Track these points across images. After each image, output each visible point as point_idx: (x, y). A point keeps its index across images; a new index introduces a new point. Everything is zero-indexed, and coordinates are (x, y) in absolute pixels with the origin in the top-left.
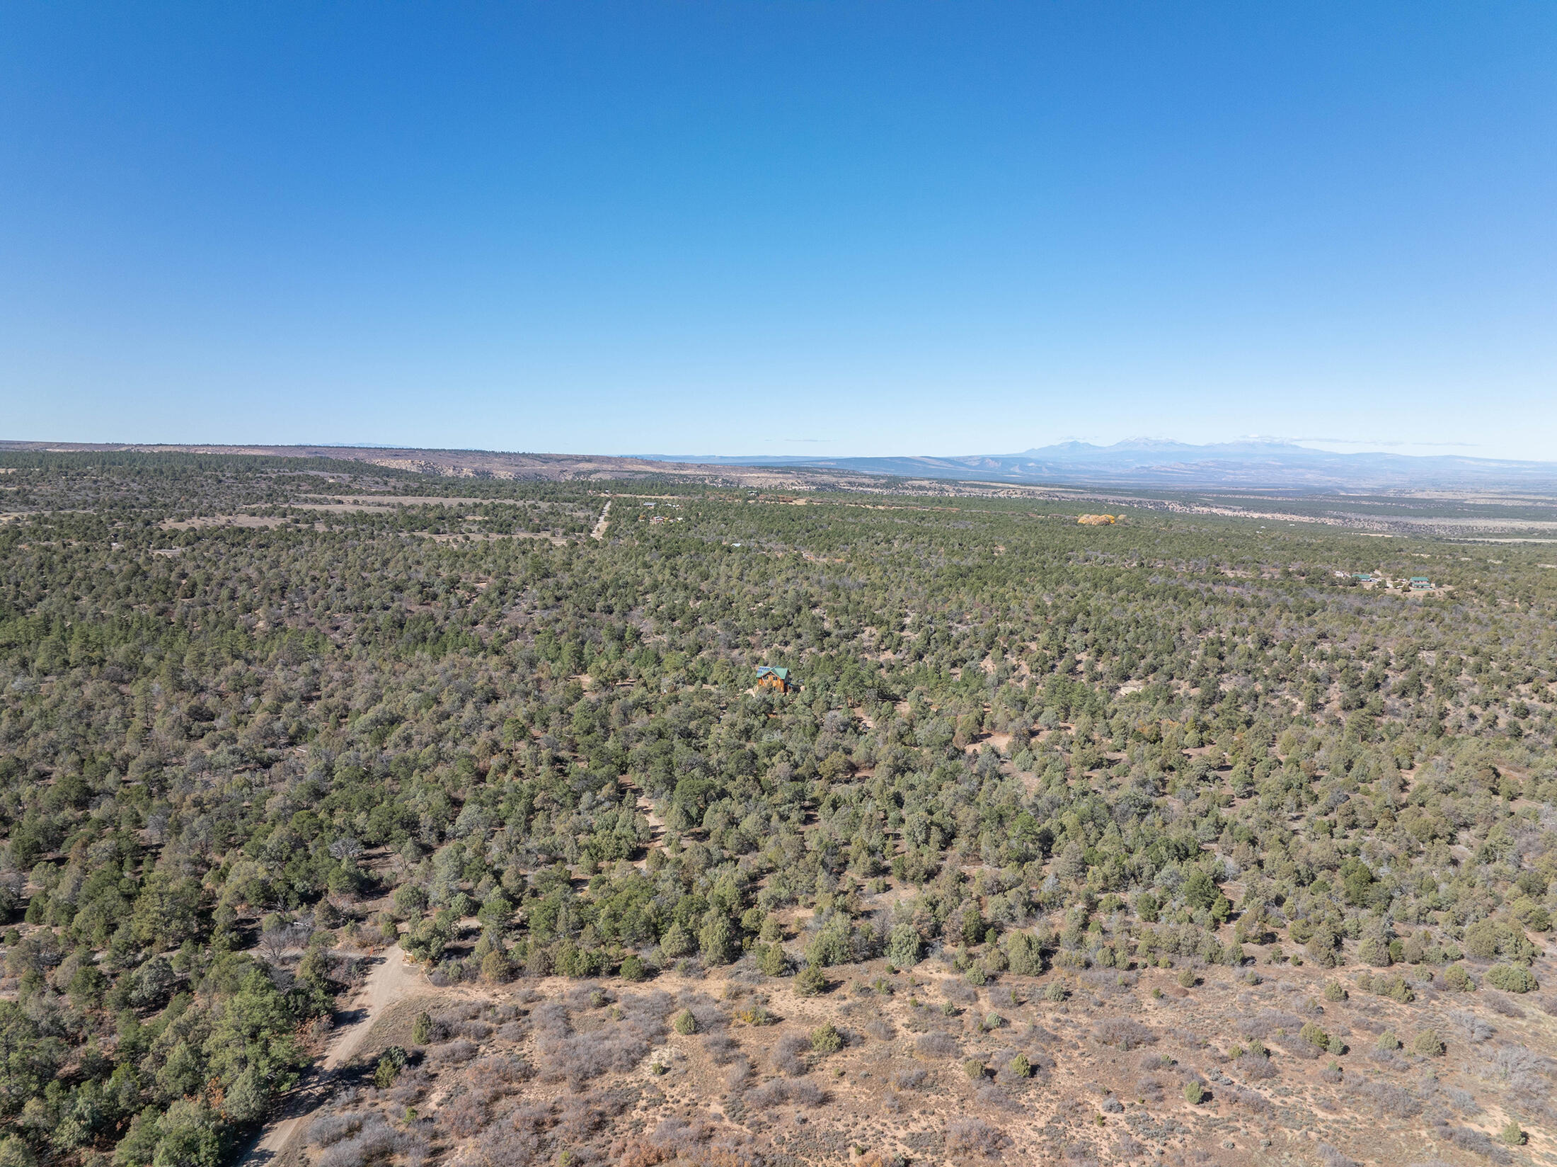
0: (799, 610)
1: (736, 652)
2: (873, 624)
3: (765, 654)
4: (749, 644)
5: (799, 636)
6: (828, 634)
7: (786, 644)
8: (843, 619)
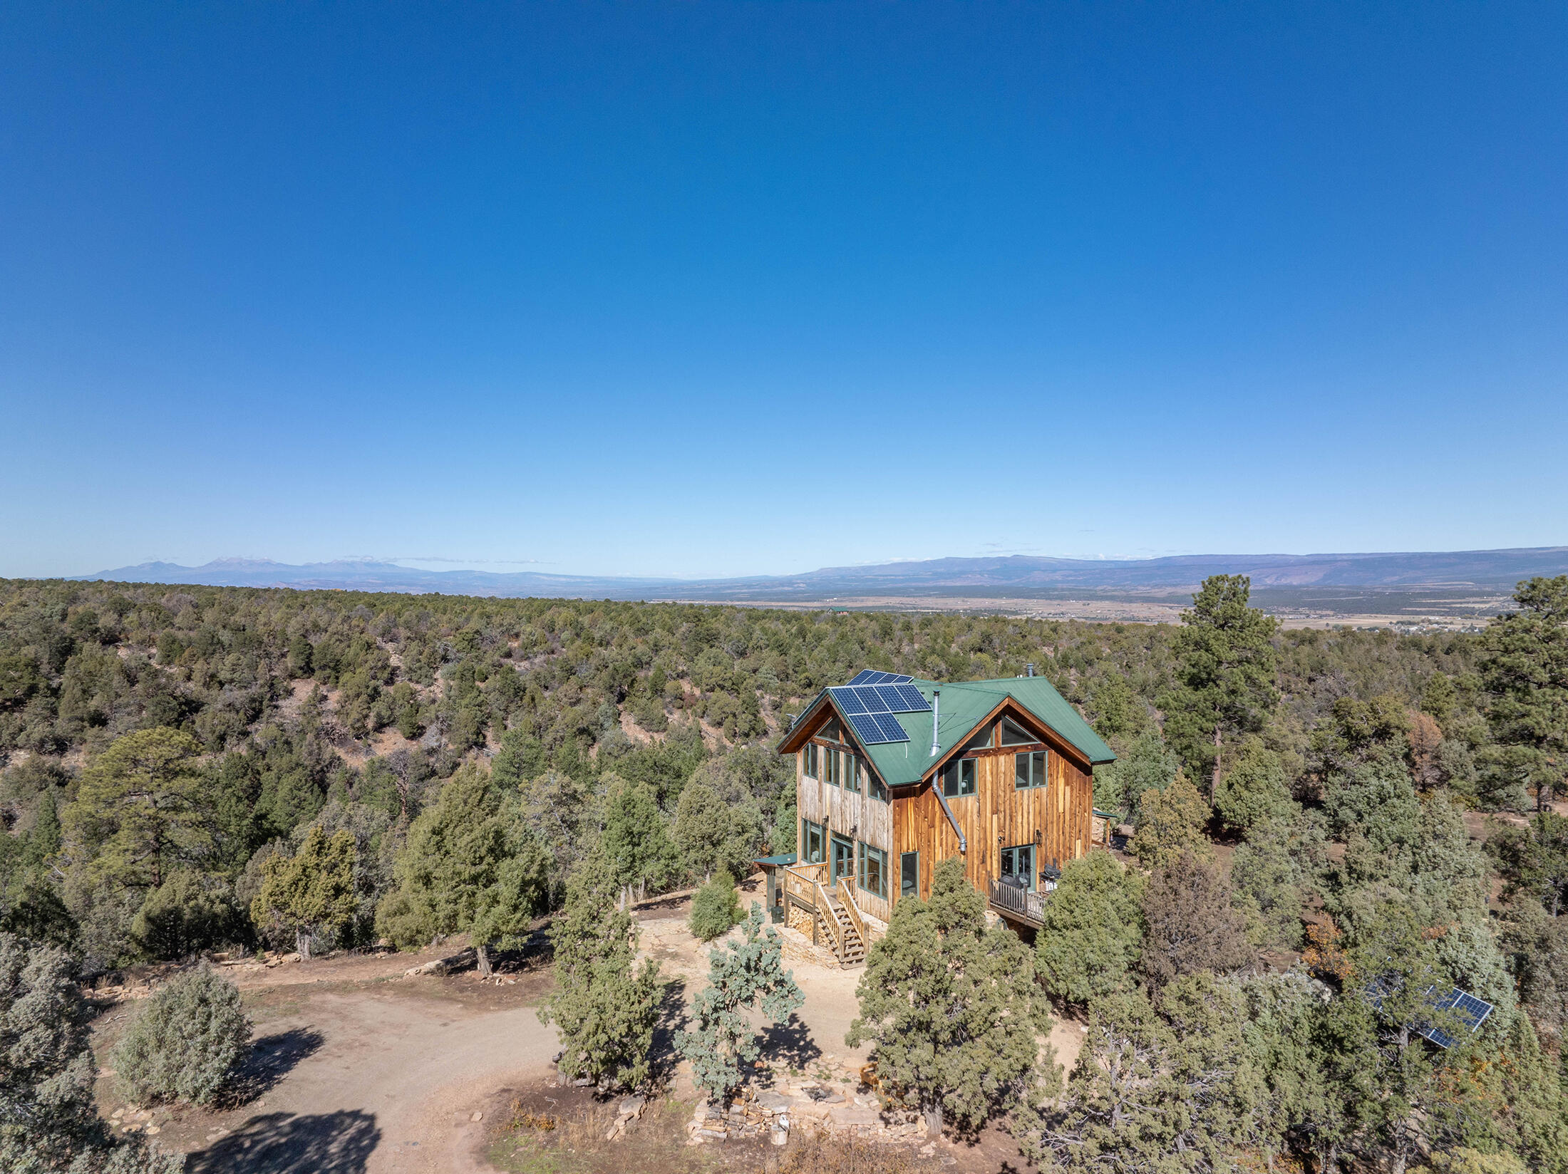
0: (70, 649)
2: (309, 671)
5: (100, 720)
6: (196, 706)
7: (62, 746)
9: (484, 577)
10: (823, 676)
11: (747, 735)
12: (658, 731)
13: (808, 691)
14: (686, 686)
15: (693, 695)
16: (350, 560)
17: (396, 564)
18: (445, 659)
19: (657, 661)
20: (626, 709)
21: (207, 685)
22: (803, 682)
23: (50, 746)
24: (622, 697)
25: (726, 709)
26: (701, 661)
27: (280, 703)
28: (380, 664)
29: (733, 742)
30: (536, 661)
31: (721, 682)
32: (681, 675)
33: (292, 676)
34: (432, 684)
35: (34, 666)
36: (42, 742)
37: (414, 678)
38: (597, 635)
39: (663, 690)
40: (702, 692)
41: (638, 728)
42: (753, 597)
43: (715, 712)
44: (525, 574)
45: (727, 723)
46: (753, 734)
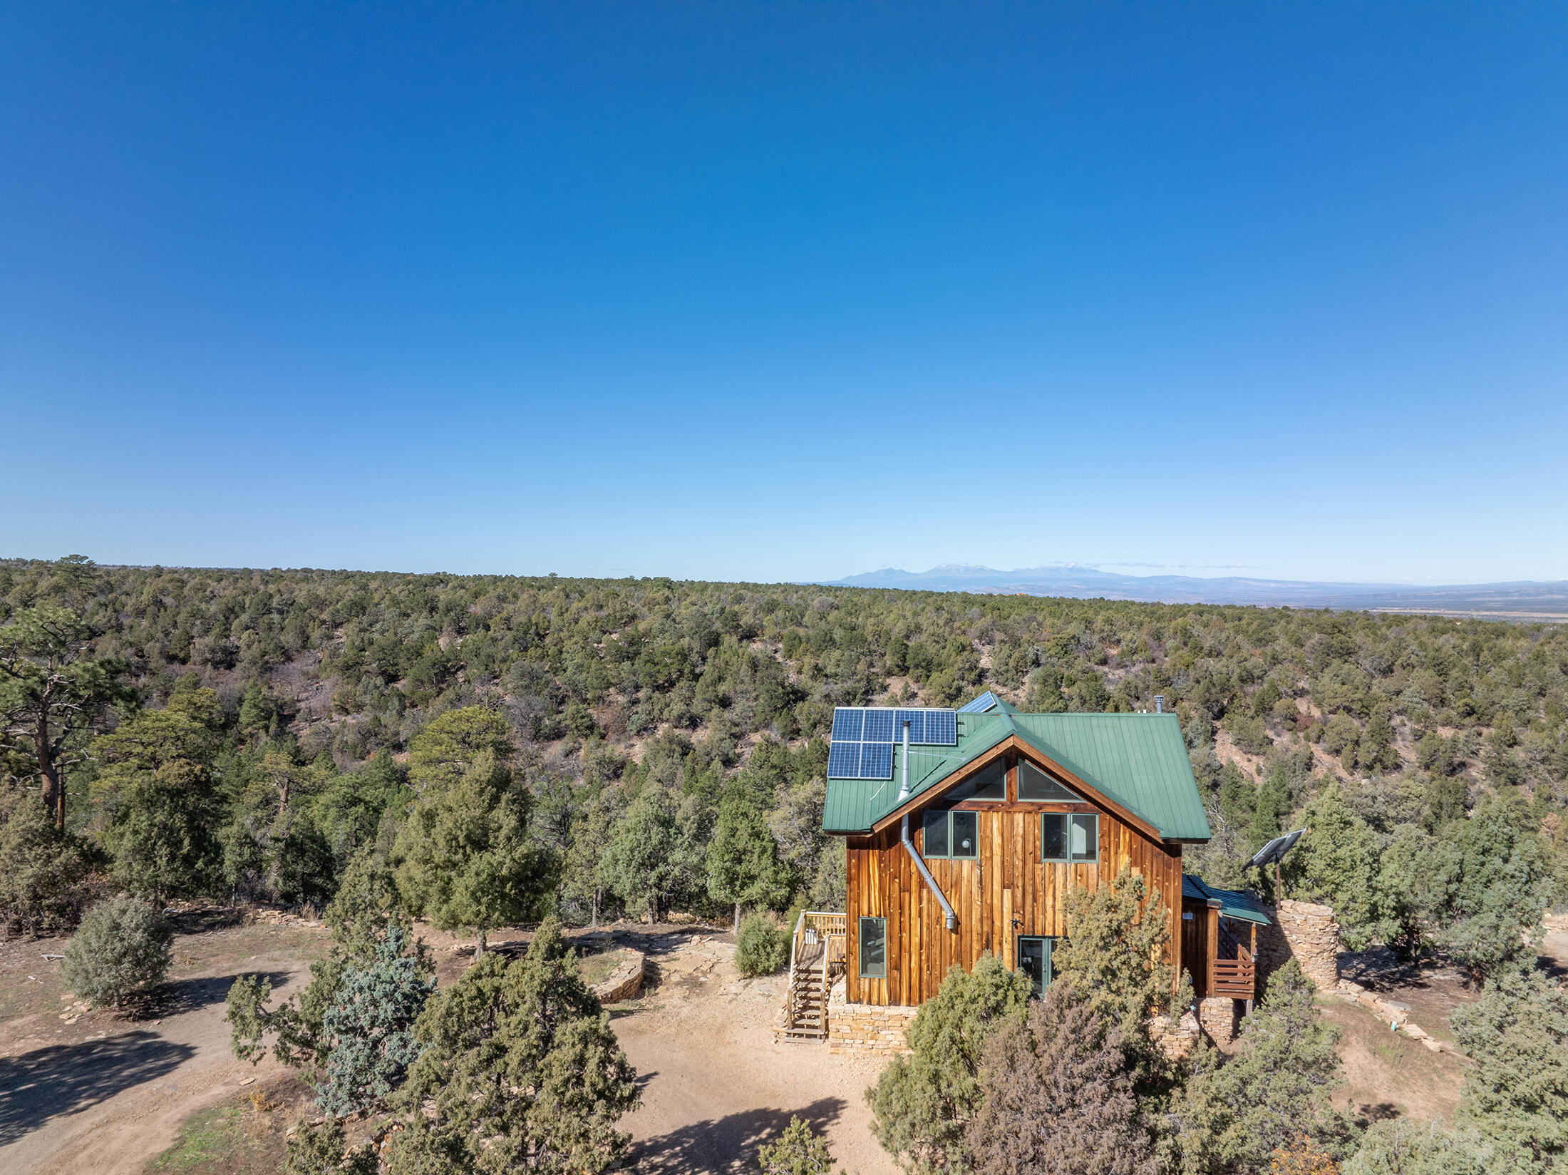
0: (715, 641)
1: (557, 748)
2: (904, 670)
3: (639, 751)
4: (591, 728)
5: (725, 703)
6: (799, 695)
7: (694, 723)
8: (830, 660)
9: (1187, 582)
10: (1493, 703)
11: (1370, 767)
12: (1257, 754)
13: (1467, 721)
14: (1302, 705)
15: (1309, 716)
16: (1055, 565)
17: (1098, 569)
18: (1036, 663)
19: (1272, 675)
20: (1223, 727)
21: (814, 677)
22: (1461, 709)
23: (685, 722)
24: (1220, 714)
25: (1344, 735)
26: (1326, 678)
27: (875, 697)
28: (967, 666)
29: (1352, 774)
30: (1133, 669)
31: (1347, 704)
32: (1301, 693)
33: (889, 674)
34: (1019, 688)
35: (684, 655)
36: (680, 717)
37: (1001, 681)
38: (1208, 644)
39: (1271, 709)
40: (1323, 713)
41: (1234, 749)
42: (1508, 606)
43: (1331, 738)
44: (1231, 579)
45: (1346, 751)
46: (1378, 767)
